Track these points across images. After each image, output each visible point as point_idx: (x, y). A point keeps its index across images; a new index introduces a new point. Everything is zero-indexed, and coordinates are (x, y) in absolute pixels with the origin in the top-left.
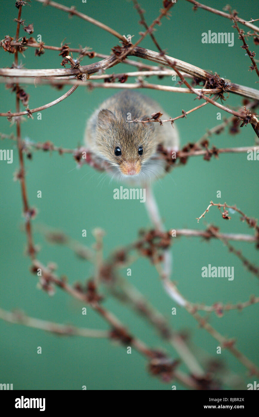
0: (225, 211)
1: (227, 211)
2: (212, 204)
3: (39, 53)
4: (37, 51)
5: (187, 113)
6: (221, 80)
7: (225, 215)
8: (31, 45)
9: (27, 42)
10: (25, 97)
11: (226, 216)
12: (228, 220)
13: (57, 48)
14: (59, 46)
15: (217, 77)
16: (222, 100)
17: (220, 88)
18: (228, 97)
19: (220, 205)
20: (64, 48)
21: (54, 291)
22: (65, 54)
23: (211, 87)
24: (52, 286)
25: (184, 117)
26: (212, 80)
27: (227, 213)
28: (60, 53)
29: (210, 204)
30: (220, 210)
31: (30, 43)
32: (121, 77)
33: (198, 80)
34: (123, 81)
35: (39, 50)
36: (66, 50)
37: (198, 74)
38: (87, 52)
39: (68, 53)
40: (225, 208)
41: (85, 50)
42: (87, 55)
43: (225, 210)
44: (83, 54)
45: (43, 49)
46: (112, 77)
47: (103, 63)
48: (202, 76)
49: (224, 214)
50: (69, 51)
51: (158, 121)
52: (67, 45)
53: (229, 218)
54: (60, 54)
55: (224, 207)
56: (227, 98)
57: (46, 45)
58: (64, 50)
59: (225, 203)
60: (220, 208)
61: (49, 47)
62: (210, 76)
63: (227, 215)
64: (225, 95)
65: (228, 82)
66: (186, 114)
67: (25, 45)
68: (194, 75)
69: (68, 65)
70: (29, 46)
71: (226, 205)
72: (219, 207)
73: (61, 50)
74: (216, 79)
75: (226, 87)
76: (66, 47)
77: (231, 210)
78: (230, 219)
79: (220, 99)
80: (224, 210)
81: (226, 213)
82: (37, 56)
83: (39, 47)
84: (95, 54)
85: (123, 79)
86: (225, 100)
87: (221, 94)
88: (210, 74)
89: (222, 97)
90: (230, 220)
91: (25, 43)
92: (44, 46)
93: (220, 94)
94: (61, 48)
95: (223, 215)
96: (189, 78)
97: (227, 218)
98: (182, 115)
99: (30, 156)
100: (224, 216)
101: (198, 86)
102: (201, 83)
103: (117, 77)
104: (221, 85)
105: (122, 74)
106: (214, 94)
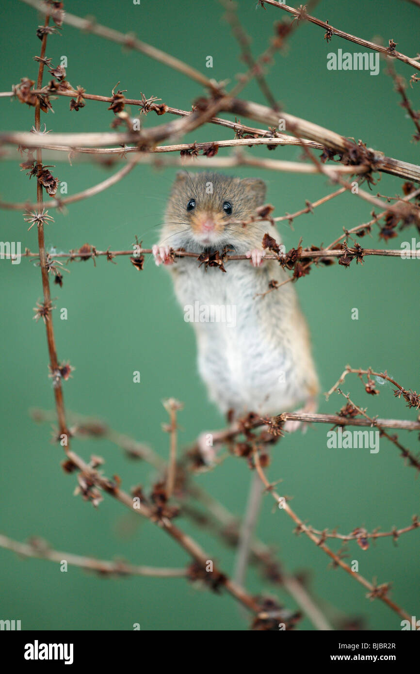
0: (369, 382)
1: (373, 381)
2: (349, 370)
3: (76, 106)
4: (73, 102)
5: (314, 205)
6: (369, 153)
7: (370, 388)
8: (63, 93)
9: (56, 87)
10: (52, 183)
11: (372, 389)
12: (375, 395)
13: (106, 98)
14: (109, 96)
15: (362, 147)
16: (370, 184)
17: (367, 165)
18: (379, 180)
19: (362, 371)
20: (117, 98)
21: (99, 498)
22: (118, 108)
23: (352, 163)
24: (97, 490)
25: (310, 213)
26: (355, 152)
27: (374, 384)
28: (109, 105)
29: (345, 370)
30: (361, 379)
31: (62, 90)
32: (208, 148)
33: (331, 152)
34: (211, 153)
35: (77, 102)
36: (120, 100)
37: (331, 142)
38: (153, 105)
39: (123, 106)
40: (369, 376)
41: (152, 101)
42: (154, 109)
43: (370, 379)
44: (147, 108)
45: (82, 100)
46: (193, 148)
47: (179, 124)
48: (338, 146)
49: (367, 385)
50: (124, 102)
51: (267, 220)
52: (121, 93)
53: (377, 391)
54: (110, 107)
55: (367, 374)
56: (379, 182)
57: (86, 93)
58: (116, 101)
59: (370, 368)
60: (361, 377)
61: (92, 96)
62: (351, 145)
63: (373, 387)
64: (375, 176)
65: (379, 156)
66: (313, 208)
67: (54, 93)
68: (325, 145)
69: (123, 127)
70: (61, 95)
71: (371, 372)
72: (360, 374)
73: (112, 102)
74: (361, 151)
75: (375, 162)
76: (120, 95)
77: (378, 379)
78: (379, 393)
79: (366, 182)
80: (368, 378)
81: (371, 384)
82: (73, 110)
83: (76, 97)
84: (167, 109)
85: (212, 151)
86: (374, 184)
87: (369, 174)
88: (351, 143)
89: (370, 180)
90: (378, 395)
91: (53, 89)
92: (83, 94)
93: (366, 175)
94: (112, 98)
95: (367, 387)
96: (317, 148)
97: (373, 392)
98: (306, 209)
99: (58, 280)
100: (368, 390)
101: (331, 161)
102: (337, 157)
103: (201, 148)
104: (369, 160)
105: (209, 143)
106: (357, 175)
